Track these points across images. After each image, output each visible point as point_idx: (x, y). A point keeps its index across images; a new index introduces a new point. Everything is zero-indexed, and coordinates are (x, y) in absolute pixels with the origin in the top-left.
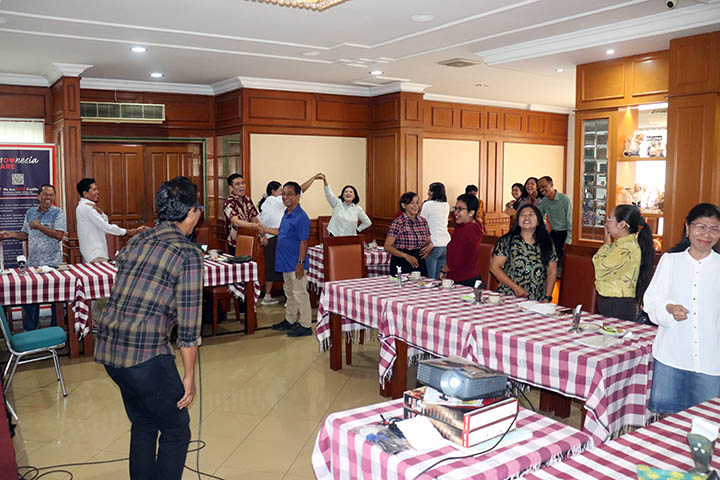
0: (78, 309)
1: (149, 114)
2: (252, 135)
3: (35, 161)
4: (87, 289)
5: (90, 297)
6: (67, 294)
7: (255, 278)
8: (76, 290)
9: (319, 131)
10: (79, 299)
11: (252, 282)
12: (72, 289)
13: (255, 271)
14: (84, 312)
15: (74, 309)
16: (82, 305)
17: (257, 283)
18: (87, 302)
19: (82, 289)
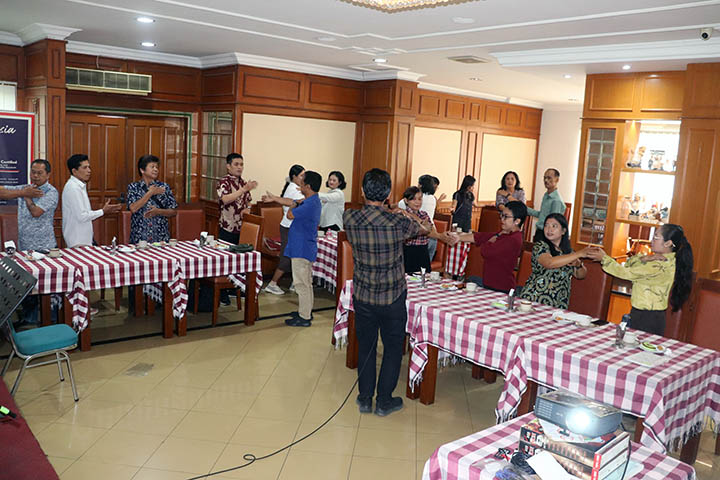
0: (77, 301)
1: (134, 85)
2: (245, 114)
3: (11, 131)
4: (87, 279)
5: (89, 288)
6: (65, 285)
7: (258, 269)
8: (75, 281)
9: (309, 114)
10: (78, 290)
11: (255, 272)
12: (70, 280)
13: (259, 261)
14: (83, 304)
15: (71, 301)
16: (81, 297)
17: (260, 273)
18: (86, 294)
19: (82, 280)
